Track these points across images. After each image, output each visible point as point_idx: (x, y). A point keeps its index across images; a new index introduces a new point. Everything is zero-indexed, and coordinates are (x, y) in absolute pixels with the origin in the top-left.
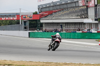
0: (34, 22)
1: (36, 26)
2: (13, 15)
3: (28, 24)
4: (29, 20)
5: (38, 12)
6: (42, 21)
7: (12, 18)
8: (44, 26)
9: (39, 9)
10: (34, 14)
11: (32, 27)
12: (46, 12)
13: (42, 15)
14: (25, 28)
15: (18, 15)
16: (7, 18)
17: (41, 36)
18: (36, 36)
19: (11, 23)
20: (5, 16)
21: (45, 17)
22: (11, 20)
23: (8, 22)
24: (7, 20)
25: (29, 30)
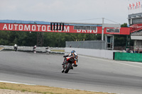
0: (121, 38)
1: (125, 45)
2: (93, 27)
3: (112, 40)
4: (115, 35)
5: (128, 24)
6: (133, 38)
7: (91, 31)
8: (135, 44)
9: (129, 20)
10: (122, 26)
11: (118, 45)
12: (139, 25)
13: (134, 29)
14: (109, 46)
15: (99, 27)
16: (84, 31)
17: (130, 59)
18: (123, 58)
19: (89, 37)
20: (82, 27)
21: (139, 31)
22: (89, 33)
23: (85, 36)
24: (84, 33)
25: (114, 49)
